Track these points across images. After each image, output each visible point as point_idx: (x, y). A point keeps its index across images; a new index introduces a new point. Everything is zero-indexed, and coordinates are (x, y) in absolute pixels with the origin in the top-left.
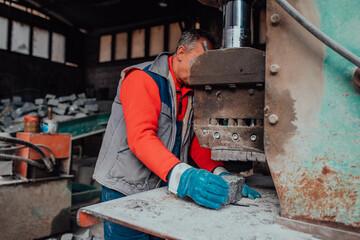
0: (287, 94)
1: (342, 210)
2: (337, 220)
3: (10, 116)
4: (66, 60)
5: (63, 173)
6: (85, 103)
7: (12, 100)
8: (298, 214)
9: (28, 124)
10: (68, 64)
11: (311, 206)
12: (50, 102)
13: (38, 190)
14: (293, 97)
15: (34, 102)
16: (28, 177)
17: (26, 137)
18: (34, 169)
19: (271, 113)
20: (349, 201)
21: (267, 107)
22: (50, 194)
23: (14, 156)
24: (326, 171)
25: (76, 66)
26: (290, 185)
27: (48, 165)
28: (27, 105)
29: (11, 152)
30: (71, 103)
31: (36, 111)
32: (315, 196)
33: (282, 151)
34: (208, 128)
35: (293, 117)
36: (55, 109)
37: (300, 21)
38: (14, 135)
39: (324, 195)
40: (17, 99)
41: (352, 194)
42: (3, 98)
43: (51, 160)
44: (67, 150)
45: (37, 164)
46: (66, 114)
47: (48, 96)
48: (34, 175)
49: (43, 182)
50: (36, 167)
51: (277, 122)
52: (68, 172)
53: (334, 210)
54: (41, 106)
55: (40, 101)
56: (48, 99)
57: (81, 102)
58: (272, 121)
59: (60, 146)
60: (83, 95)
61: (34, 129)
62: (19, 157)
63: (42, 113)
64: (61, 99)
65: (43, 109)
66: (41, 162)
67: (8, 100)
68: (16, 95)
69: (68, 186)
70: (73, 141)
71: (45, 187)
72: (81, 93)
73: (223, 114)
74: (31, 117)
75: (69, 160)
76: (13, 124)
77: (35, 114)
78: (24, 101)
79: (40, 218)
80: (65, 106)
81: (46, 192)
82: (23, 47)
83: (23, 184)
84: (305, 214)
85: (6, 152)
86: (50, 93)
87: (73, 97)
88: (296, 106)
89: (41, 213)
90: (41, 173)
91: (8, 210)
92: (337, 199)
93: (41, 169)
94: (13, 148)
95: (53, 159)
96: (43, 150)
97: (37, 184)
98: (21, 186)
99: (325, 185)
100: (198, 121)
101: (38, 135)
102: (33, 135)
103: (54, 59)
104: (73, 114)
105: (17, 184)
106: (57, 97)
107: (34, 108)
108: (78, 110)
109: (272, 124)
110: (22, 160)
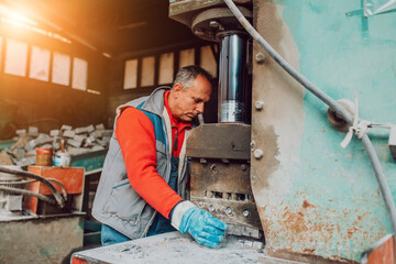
0: (271, 129)
1: (321, 244)
2: (316, 253)
3: (23, 148)
4: (88, 87)
5: (75, 209)
6: (103, 135)
7: (27, 131)
8: (281, 248)
9: (40, 157)
10: (89, 91)
11: (293, 240)
12: (66, 134)
13: (47, 228)
14: (276, 132)
15: (49, 134)
16: (38, 213)
17: (38, 171)
18: (45, 205)
19: (257, 148)
20: (327, 234)
21: (253, 142)
22: (60, 233)
23: (24, 191)
24: (306, 205)
25: (98, 93)
26: (274, 219)
27: (59, 200)
28: (41, 136)
29: (22, 186)
30: (88, 134)
31: (51, 143)
32: (297, 229)
33: (267, 185)
34: (203, 201)
35: (276, 152)
36: (69, 141)
37: (277, 61)
38: (25, 168)
39: (305, 228)
40: (33, 130)
41: (330, 227)
42: (19, 129)
43: (62, 195)
44: (80, 185)
45: (47, 199)
46: (82, 146)
47: (64, 127)
48: (44, 211)
49: (54, 219)
50: (47, 203)
51: (262, 157)
52: (80, 208)
53: (313, 243)
54: (56, 138)
55: (55, 133)
56: (63, 131)
57: (99, 134)
58: (257, 156)
59: (73, 181)
60: (101, 126)
61: (46, 162)
62: (29, 192)
63: (56, 146)
64: (78, 130)
65: (58, 141)
66: (52, 197)
67: (24, 131)
68: (33, 125)
69: (80, 224)
70: (87, 176)
71: (56, 224)
72: (99, 123)
73: (218, 187)
74: (44, 149)
75: (82, 196)
76: (26, 156)
77: (49, 146)
78: (40, 131)
79: (49, 257)
80: (81, 138)
81: (57, 230)
82: (43, 73)
83: (33, 220)
84: (288, 247)
85: (16, 186)
86: (67, 124)
87: (90, 128)
88: (279, 141)
89: (51, 252)
90: (52, 209)
91: (16, 247)
92: (317, 233)
93: (51, 205)
94: (23, 181)
95: (65, 195)
96: (54, 185)
97: (47, 220)
98: (30, 223)
99: (306, 218)
100: (195, 192)
101: (50, 168)
102: (45, 168)
103: (75, 86)
104: (90, 147)
105: (26, 220)
106: (74, 128)
107: (49, 139)
108: (95, 142)
109: (258, 159)
110: (32, 195)
